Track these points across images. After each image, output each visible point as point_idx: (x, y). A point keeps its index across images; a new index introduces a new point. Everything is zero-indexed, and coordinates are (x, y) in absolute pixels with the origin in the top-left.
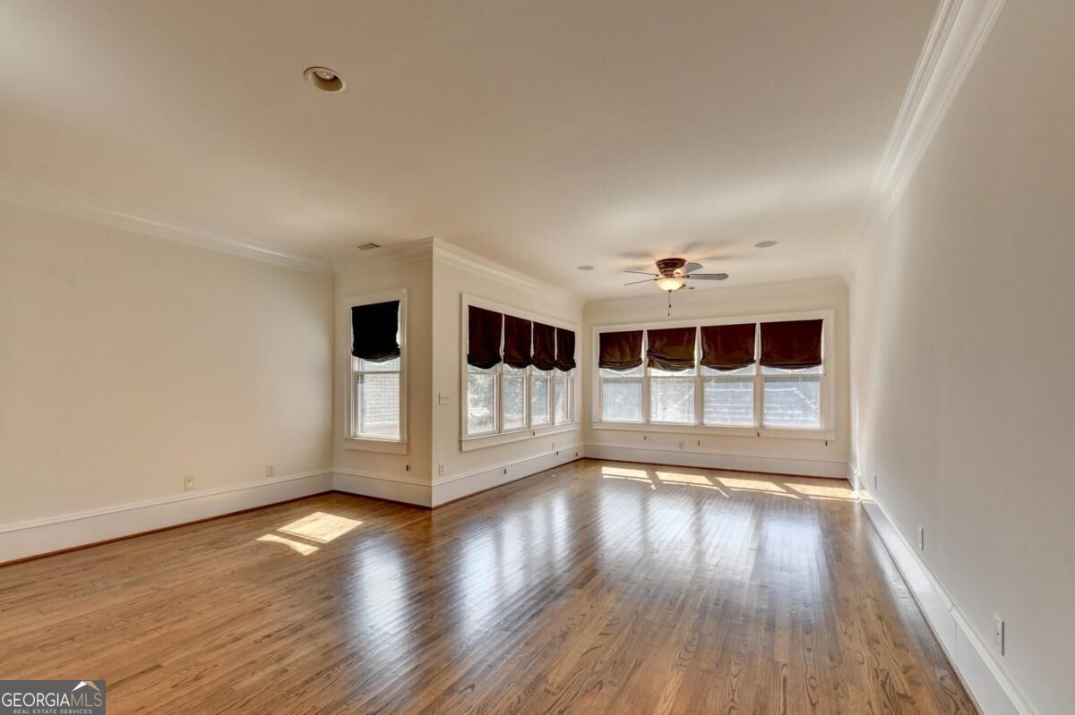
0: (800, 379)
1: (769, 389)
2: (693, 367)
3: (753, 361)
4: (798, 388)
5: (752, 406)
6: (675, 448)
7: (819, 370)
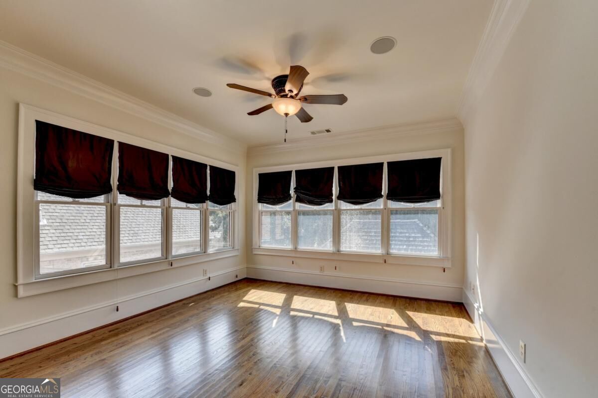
0: (420, 212)
1: (395, 220)
2: (331, 201)
3: (381, 196)
4: (419, 220)
5: (380, 234)
6: (318, 272)
7: (438, 204)
